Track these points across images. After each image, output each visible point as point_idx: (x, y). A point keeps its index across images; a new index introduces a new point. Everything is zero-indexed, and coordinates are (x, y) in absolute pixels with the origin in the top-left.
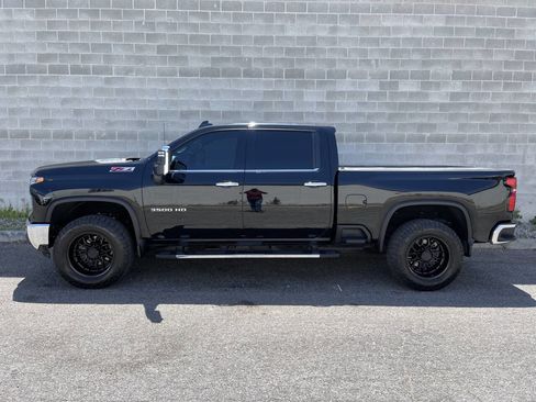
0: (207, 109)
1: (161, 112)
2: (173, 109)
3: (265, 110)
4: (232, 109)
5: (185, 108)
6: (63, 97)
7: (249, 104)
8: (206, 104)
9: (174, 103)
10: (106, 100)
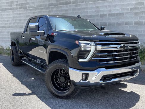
0: (110, 13)
1: (93, 15)
2: (97, 14)
3: (135, 11)
4: (120, 12)
5: (102, 13)
6: (63, 13)
7: (128, 9)
8: (110, 11)
9: (98, 12)
10: (75, 13)
